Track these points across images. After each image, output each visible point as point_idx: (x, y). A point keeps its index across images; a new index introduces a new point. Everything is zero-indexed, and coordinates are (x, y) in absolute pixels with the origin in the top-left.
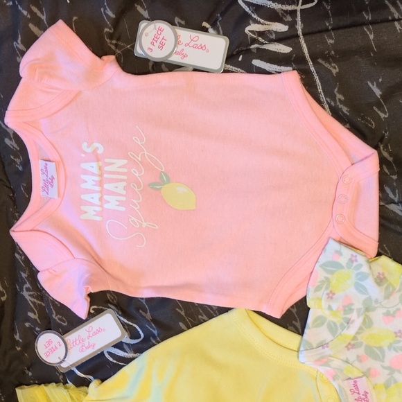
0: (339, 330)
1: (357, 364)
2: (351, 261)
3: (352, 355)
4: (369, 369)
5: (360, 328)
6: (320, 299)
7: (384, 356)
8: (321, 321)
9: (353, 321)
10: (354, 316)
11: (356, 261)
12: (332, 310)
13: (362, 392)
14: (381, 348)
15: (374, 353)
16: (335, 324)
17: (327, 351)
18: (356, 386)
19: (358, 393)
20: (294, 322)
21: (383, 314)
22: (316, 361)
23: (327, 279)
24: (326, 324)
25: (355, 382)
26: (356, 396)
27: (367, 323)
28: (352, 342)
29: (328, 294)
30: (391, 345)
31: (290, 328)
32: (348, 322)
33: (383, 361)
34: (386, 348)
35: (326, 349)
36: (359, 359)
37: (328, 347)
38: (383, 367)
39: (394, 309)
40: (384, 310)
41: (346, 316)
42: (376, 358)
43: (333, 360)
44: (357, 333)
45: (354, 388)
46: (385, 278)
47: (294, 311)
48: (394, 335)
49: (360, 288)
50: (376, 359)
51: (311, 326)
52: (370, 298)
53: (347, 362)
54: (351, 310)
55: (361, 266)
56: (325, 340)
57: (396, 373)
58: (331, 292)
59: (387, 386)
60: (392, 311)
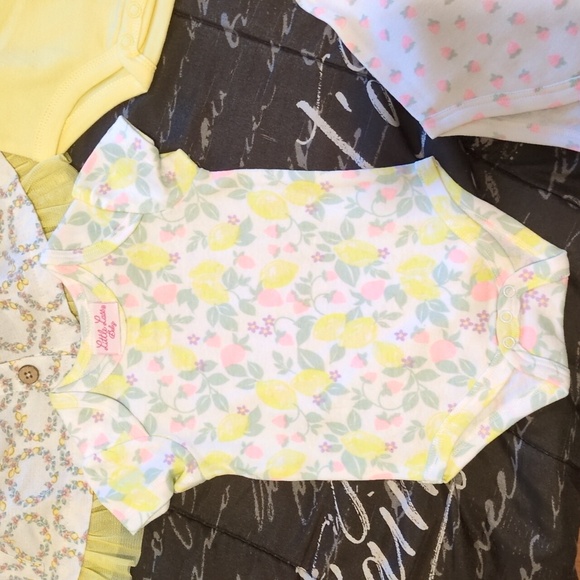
0: (102, 235)
1: (112, 285)
2: (134, 147)
3: (109, 272)
4: (126, 296)
5: (128, 239)
6: (90, 190)
7: (149, 283)
8: (82, 218)
9: (122, 228)
10: (124, 221)
11: (140, 147)
12: (100, 209)
13: (109, 323)
14: (147, 273)
15: (138, 276)
16: (99, 227)
17: (78, 257)
18: (103, 312)
19: (104, 324)
21: (163, 228)
23: (107, 167)
24: (87, 224)
25: (104, 307)
26: (101, 326)
27: (139, 235)
28: (114, 256)
29: (101, 187)
30: (162, 269)
32: (116, 227)
33: (146, 289)
34: (154, 274)
35: (78, 255)
36: (118, 280)
37: (81, 252)
38: (145, 297)
39: (177, 224)
40: (165, 224)
41: (116, 220)
42: (139, 282)
43: (83, 273)
44: (122, 245)
45: (100, 315)
46: (174, 180)
48: (169, 258)
49: (142, 186)
50: (138, 285)
51: (67, 221)
52: (150, 202)
53: (101, 279)
54: (124, 213)
55: (144, 154)
56: (80, 244)
57: (158, 307)
58: (106, 185)
59: (143, 322)
60: (173, 226)
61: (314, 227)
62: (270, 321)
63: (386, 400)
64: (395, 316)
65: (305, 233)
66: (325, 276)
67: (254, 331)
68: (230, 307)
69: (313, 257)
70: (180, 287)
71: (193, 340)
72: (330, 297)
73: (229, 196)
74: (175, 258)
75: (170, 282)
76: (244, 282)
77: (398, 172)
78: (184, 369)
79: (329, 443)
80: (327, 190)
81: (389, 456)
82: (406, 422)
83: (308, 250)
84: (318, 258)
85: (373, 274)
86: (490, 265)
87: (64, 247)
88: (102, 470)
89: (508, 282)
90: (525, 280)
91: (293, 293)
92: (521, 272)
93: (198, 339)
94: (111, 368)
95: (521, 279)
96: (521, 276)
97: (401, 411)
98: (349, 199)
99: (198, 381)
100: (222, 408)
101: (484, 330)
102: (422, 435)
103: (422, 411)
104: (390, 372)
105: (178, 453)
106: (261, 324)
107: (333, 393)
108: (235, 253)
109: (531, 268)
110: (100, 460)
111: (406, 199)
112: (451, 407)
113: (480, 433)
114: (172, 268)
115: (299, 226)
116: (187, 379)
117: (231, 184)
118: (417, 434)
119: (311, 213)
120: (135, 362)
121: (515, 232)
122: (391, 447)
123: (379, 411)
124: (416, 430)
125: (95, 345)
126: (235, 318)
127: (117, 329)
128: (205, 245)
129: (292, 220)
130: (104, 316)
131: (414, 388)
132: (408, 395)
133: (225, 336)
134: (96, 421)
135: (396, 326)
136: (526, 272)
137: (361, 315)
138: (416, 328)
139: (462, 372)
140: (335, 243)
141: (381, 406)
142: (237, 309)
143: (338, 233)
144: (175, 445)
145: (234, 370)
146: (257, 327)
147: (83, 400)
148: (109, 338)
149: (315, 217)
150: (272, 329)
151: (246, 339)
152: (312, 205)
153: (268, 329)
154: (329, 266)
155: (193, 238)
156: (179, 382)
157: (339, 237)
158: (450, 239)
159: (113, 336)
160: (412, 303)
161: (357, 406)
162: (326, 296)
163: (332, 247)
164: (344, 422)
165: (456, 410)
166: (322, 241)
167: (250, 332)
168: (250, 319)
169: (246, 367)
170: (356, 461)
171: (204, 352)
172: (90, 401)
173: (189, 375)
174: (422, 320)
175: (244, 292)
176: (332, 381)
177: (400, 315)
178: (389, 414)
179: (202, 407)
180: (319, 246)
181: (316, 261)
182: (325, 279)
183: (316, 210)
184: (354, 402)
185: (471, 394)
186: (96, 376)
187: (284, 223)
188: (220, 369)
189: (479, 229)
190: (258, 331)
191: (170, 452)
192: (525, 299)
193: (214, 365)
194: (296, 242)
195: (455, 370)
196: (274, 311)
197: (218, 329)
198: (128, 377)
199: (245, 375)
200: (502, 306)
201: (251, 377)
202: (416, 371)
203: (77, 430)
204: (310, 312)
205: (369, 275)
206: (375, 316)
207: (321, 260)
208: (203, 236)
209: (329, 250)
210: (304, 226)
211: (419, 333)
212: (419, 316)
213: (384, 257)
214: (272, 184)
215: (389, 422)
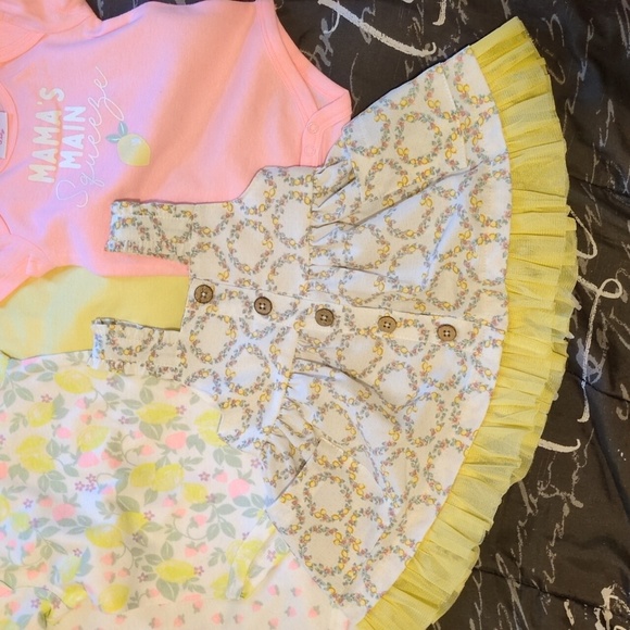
61: (117, 397)
62: (91, 478)
63: (194, 532)
64: (197, 461)
65: (110, 402)
66: (132, 434)
67: (81, 489)
68: (57, 473)
69: (120, 420)
70: (9, 464)
71: (28, 504)
72: (138, 451)
73: (39, 379)
76: (65, 450)
78: (21, 530)
79: (146, 573)
81: (198, 579)
82: (211, 550)
83: (115, 414)
84: (124, 421)
85: (174, 428)
91: (106, 451)
93: (31, 502)
97: (206, 540)
100: (62, 552)
102: (224, 560)
103: (222, 540)
104: (196, 507)
106: (86, 482)
107: (148, 530)
108: (53, 426)
112: (245, 536)
115: (103, 397)
116: (25, 539)
117: (38, 369)
118: (219, 559)
119: (112, 385)
122: (199, 571)
123: (188, 541)
124: (218, 556)
126: (63, 481)
128: (25, 424)
129: (97, 392)
131: (216, 520)
132: (211, 527)
133: (57, 498)
135: (199, 469)
137: (168, 463)
138: (216, 469)
139: (253, 506)
140: (137, 408)
141: (189, 537)
142: (63, 473)
143: (138, 399)
144: (37, 590)
145: (65, 522)
146: (83, 486)
149: (117, 388)
150: (95, 485)
151: (75, 497)
152: (113, 378)
153: (92, 485)
154: (135, 428)
155: (14, 420)
156: (20, 543)
157: (140, 403)
160: (210, 449)
161: (170, 538)
162: (135, 450)
163: (135, 411)
164: (159, 554)
165: (248, 538)
166: (125, 407)
167: (78, 491)
168: (76, 480)
169: (76, 520)
170: (170, 586)
171: (36, 512)
173: (25, 536)
174: (220, 462)
175: (66, 458)
176: (147, 520)
177: (202, 459)
178: (197, 543)
180: (123, 411)
181: (122, 423)
182: (133, 438)
183: (116, 382)
184: (167, 535)
185: (260, 523)
187: (91, 395)
188: (53, 523)
190: (84, 489)
191: (35, 598)
193: (46, 520)
194: (104, 409)
195: (249, 505)
196: (94, 470)
197: (50, 492)
199: (75, 525)
201: (81, 525)
202: (218, 505)
204: (124, 464)
205: (171, 428)
206: (181, 462)
207: (127, 423)
208: (23, 416)
209: (132, 414)
210: (108, 396)
211: (219, 473)
212: (216, 460)
213: (182, 413)
214: (74, 364)
215: (197, 550)
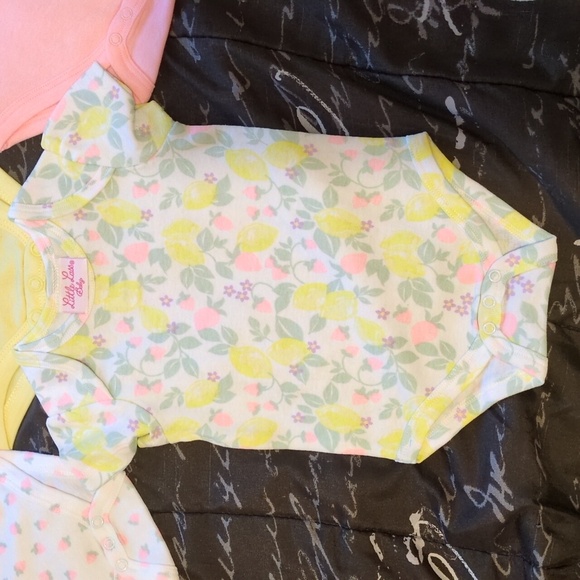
0: (73, 190)
1: (82, 240)
2: (111, 95)
3: (79, 227)
4: (96, 253)
5: (100, 194)
6: (59, 141)
7: (120, 240)
8: (52, 171)
9: (94, 182)
10: (96, 175)
11: (117, 97)
12: (71, 160)
13: (77, 279)
14: (119, 229)
15: (109, 232)
16: (70, 180)
17: (48, 212)
18: (71, 268)
20: (19, 166)
21: (135, 183)
22: (28, 220)
23: (77, 116)
24: (58, 177)
25: (72, 262)
26: (68, 283)
27: (111, 190)
28: (85, 211)
29: (71, 136)
30: (133, 227)
31: (11, 171)
32: (87, 181)
33: (117, 247)
34: (125, 231)
35: (48, 209)
36: (88, 235)
37: (50, 207)
38: (115, 255)
39: (150, 180)
40: (137, 179)
41: (88, 173)
42: (109, 239)
43: (51, 227)
44: (94, 200)
45: (68, 271)
46: (149, 133)
47: (24, 150)
48: (141, 215)
49: (114, 139)
50: (109, 242)
51: (37, 174)
52: (122, 155)
53: (70, 234)
54: (95, 166)
55: (120, 104)
56: (50, 198)
57: (129, 266)
58: (77, 134)
59: (113, 281)
60: (147, 181)
61: (295, 192)
62: (247, 285)
63: (366, 376)
64: (377, 293)
65: (285, 197)
66: (303, 242)
67: (230, 295)
68: (206, 269)
69: (292, 223)
70: (152, 246)
71: (166, 301)
72: (310, 265)
73: (206, 153)
74: (147, 215)
75: (142, 241)
76: (220, 244)
77: (387, 144)
78: (155, 331)
79: (303, 414)
80: (310, 153)
81: (364, 432)
82: (385, 400)
83: (286, 216)
84: (297, 224)
85: (355, 246)
86: (477, 248)
87: (34, 201)
88: (67, 428)
89: (494, 267)
90: (512, 265)
91: (272, 258)
92: (507, 256)
93: (171, 300)
94: (76, 328)
95: (507, 264)
96: (507, 261)
97: (380, 387)
98: (333, 166)
99: (167, 344)
100: (192, 373)
101: (467, 313)
102: (399, 414)
103: (399, 392)
104: (371, 349)
105: (143, 418)
106: (239, 288)
107: (311, 364)
108: (211, 213)
109: (517, 253)
110: (64, 421)
111: (394, 172)
112: (428, 391)
113: (456, 416)
114: (144, 225)
115: (279, 189)
116: (156, 342)
117: (208, 140)
118: (394, 412)
119: (291, 177)
120: (102, 323)
121: (503, 215)
122: (367, 422)
123: (358, 386)
124: (392, 409)
125: (62, 302)
126: (211, 280)
127: (85, 286)
128: (179, 203)
129: (272, 182)
130: (72, 273)
131: (393, 369)
132: (388, 374)
133: (200, 299)
134: (60, 381)
135: (377, 303)
136: (512, 256)
137: (342, 288)
138: (399, 307)
139: (441, 356)
140: (315, 211)
141: (360, 381)
142: (213, 269)
143: (320, 200)
144: (140, 409)
145: (208, 334)
146: (234, 292)
147: (45, 360)
148: (76, 295)
149: (296, 181)
150: (249, 294)
151: (221, 302)
152: (293, 169)
153: (245, 293)
154: (308, 234)
155: (167, 195)
156: (148, 344)
157: (320, 205)
158: (440, 216)
159: (80, 294)
160: (395, 280)
161: (335, 379)
162: (307, 263)
163: (312, 214)
164: (320, 395)
165: (434, 394)
166: (302, 207)
167: (226, 296)
168: (228, 282)
169: (220, 332)
170: (329, 434)
171: (176, 314)
172: (53, 362)
173: (157, 338)
174: (405, 298)
175: (220, 255)
176: (309, 352)
177: (383, 291)
178: (368, 389)
179: (170, 371)
180: (299, 212)
181: (294, 227)
182: (305, 247)
183: (296, 174)
184: (333, 375)
185: (449, 377)
186: (60, 335)
187: (264, 185)
188: (193, 332)
189: (469, 210)
190: (234, 295)
191: (134, 418)
192: (510, 284)
193: (186, 327)
194: (275, 205)
195: (435, 353)
196: (252, 277)
197: (193, 290)
198: (95, 338)
199: (218, 340)
200: (486, 290)
201: (225, 342)
202: (396, 352)
203: (41, 388)
204: (289, 279)
205: (350, 246)
206: (356, 290)
207: (300, 228)
208: (177, 193)
209: (309, 217)
210: (285, 190)
211: (402, 312)
212: (401, 294)
213: (368, 230)
214: (252, 143)
215: (367, 397)
